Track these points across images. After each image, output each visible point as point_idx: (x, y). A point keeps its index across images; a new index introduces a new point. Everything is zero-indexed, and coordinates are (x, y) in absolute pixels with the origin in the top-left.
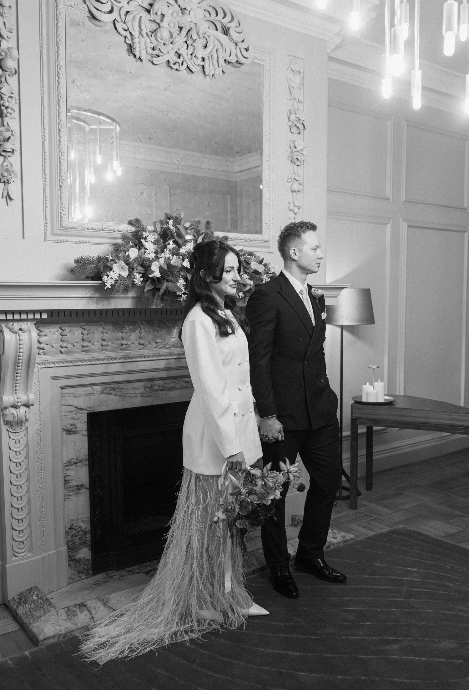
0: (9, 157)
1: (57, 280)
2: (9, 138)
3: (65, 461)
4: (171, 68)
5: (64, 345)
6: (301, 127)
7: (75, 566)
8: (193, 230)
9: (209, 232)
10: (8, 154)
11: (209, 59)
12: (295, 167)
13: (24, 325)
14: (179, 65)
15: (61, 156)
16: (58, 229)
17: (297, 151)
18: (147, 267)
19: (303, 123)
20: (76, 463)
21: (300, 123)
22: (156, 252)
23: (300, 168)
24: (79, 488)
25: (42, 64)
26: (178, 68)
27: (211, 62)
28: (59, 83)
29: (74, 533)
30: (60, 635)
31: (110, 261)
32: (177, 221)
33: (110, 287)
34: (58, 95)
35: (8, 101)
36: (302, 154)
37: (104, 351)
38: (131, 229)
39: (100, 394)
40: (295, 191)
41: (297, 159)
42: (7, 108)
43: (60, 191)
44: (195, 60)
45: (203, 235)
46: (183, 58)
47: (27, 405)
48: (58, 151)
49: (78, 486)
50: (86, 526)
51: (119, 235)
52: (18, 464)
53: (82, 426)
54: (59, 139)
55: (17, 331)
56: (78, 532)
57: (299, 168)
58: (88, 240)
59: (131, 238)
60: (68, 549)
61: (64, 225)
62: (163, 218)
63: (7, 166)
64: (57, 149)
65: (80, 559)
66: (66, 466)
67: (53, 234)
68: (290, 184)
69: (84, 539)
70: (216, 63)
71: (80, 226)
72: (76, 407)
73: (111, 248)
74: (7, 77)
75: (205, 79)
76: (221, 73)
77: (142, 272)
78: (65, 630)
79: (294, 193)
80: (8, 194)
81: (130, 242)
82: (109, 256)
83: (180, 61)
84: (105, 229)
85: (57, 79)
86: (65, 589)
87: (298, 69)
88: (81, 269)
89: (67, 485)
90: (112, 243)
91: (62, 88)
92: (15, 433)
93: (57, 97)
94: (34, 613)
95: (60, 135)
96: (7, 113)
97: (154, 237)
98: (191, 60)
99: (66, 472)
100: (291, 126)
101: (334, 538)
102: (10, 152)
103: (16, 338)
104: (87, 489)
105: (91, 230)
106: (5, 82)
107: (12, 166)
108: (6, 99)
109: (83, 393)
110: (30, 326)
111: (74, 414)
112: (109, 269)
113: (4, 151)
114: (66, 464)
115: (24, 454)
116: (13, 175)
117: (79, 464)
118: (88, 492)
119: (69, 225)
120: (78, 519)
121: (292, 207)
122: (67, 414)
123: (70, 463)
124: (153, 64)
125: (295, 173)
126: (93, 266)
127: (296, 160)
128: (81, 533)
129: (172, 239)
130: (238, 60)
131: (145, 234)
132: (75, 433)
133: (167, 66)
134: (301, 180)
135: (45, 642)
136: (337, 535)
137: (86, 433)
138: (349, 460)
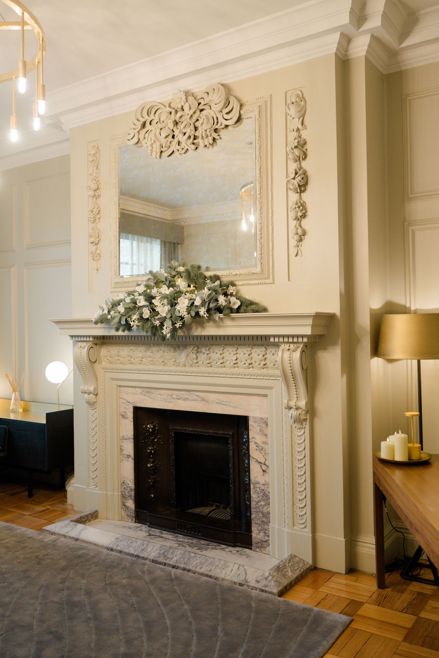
3: (121, 436)
14: (181, 150)
16: (114, 284)
24: (128, 457)
29: (125, 487)
34: (113, 201)
39: (140, 394)
46: (183, 144)
49: (127, 455)
50: (132, 485)
53: (130, 414)
55: (79, 348)
56: (127, 487)
60: (122, 496)
61: (115, 281)
65: (129, 507)
67: (114, 288)
69: (130, 493)
72: (127, 401)
83: (181, 147)
89: (122, 452)
99: (122, 443)
104: (132, 459)
109: (130, 392)
111: (126, 405)
114: (121, 438)
117: (128, 440)
118: (133, 461)
120: (127, 478)
122: (123, 404)
123: (123, 438)
128: (129, 489)
130: (225, 124)
132: (126, 418)
137: (132, 420)
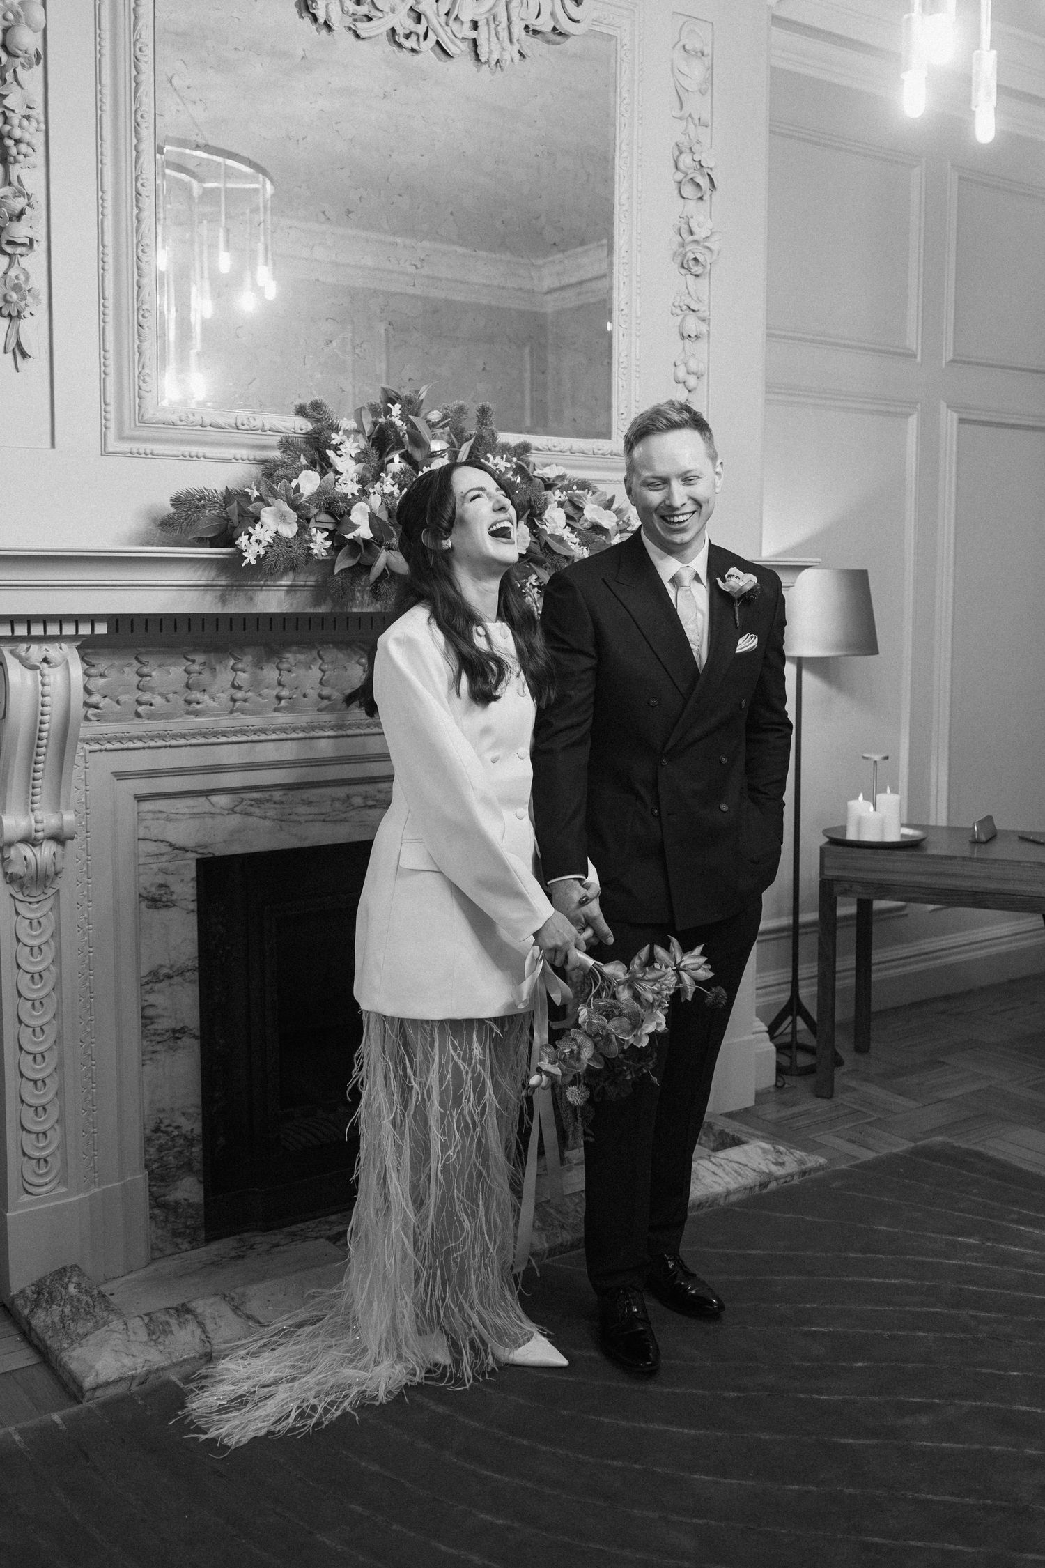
0: (22, 256)
1: (130, 544)
2: (22, 213)
3: (144, 971)
4: (400, 45)
5: (146, 697)
6: (705, 183)
7: (166, 1221)
8: (448, 429)
9: (486, 433)
10: (19, 250)
11: (488, 24)
12: (690, 278)
13: (53, 651)
14: (418, 40)
15: (141, 254)
16: (133, 425)
17: (696, 242)
18: (342, 516)
19: (708, 174)
20: (170, 977)
21: (702, 174)
22: (362, 481)
23: (703, 282)
24: (178, 1035)
25: (98, 39)
26: (416, 47)
27: (493, 32)
28: (137, 84)
29: (164, 1142)
30: (133, 1377)
31: (255, 502)
32: (411, 407)
33: (253, 562)
34: (135, 111)
35: (20, 126)
36: (708, 248)
37: (239, 713)
38: (303, 427)
39: (228, 814)
40: (689, 336)
41: (695, 259)
42: (17, 142)
43: (139, 335)
44: (455, 26)
45: (472, 441)
46: (428, 21)
47: (59, 839)
48: (135, 242)
49: (174, 1031)
50: (192, 1126)
51: (275, 440)
52: (37, 976)
53: (185, 889)
54: (137, 215)
55: (38, 664)
56: (173, 1139)
57: (700, 281)
58: (201, 450)
59: (303, 446)
60: (150, 1179)
61: (146, 417)
62: (377, 399)
63: (17, 277)
64: (132, 236)
65: (177, 1203)
66: (147, 983)
67: (121, 438)
68: (679, 319)
69: (187, 1157)
70: (504, 34)
71: (183, 418)
72: (171, 845)
73: (256, 471)
74: (19, 70)
75: (478, 71)
76: (517, 56)
77: (330, 527)
78: (143, 1367)
79: (687, 341)
80: (19, 344)
81: (302, 456)
82: (251, 489)
83: (421, 29)
84: (243, 425)
85: (134, 73)
86: (142, 1273)
87: (698, 46)
88: (186, 519)
89: (149, 1027)
90: (258, 458)
91: (146, 95)
92: (30, 903)
93: (133, 115)
94: (72, 1325)
95: (140, 205)
96: (18, 154)
97: (356, 444)
98: (446, 28)
99: (147, 997)
100: (680, 183)
101: (777, 1164)
102: (23, 245)
103: (35, 681)
104: (195, 1037)
105: (209, 428)
106: (15, 82)
107: (27, 278)
108: (15, 121)
109: (185, 812)
110: (69, 652)
111: (166, 861)
112: (251, 520)
113: (10, 243)
114: (147, 979)
115: (49, 953)
116: (29, 299)
117: (176, 980)
118: (195, 1045)
119: (160, 416)
120: (173, 1109)
121: (681, 373)
122: (150, 860)
123: (156, 977)
124: (358, 36)
125: (689, 293)
126: (213, 512)
127: (691, 263)
128: (181, 1141)
129: (397, 449)
130: (558, 27)
131: (336, 438)
132: (169, 905)
133: (389, 41)
134: (703, 309)
135: (98, 1393)
136: (786, 1159)
137: (193, 906)
138: (816, 980)
